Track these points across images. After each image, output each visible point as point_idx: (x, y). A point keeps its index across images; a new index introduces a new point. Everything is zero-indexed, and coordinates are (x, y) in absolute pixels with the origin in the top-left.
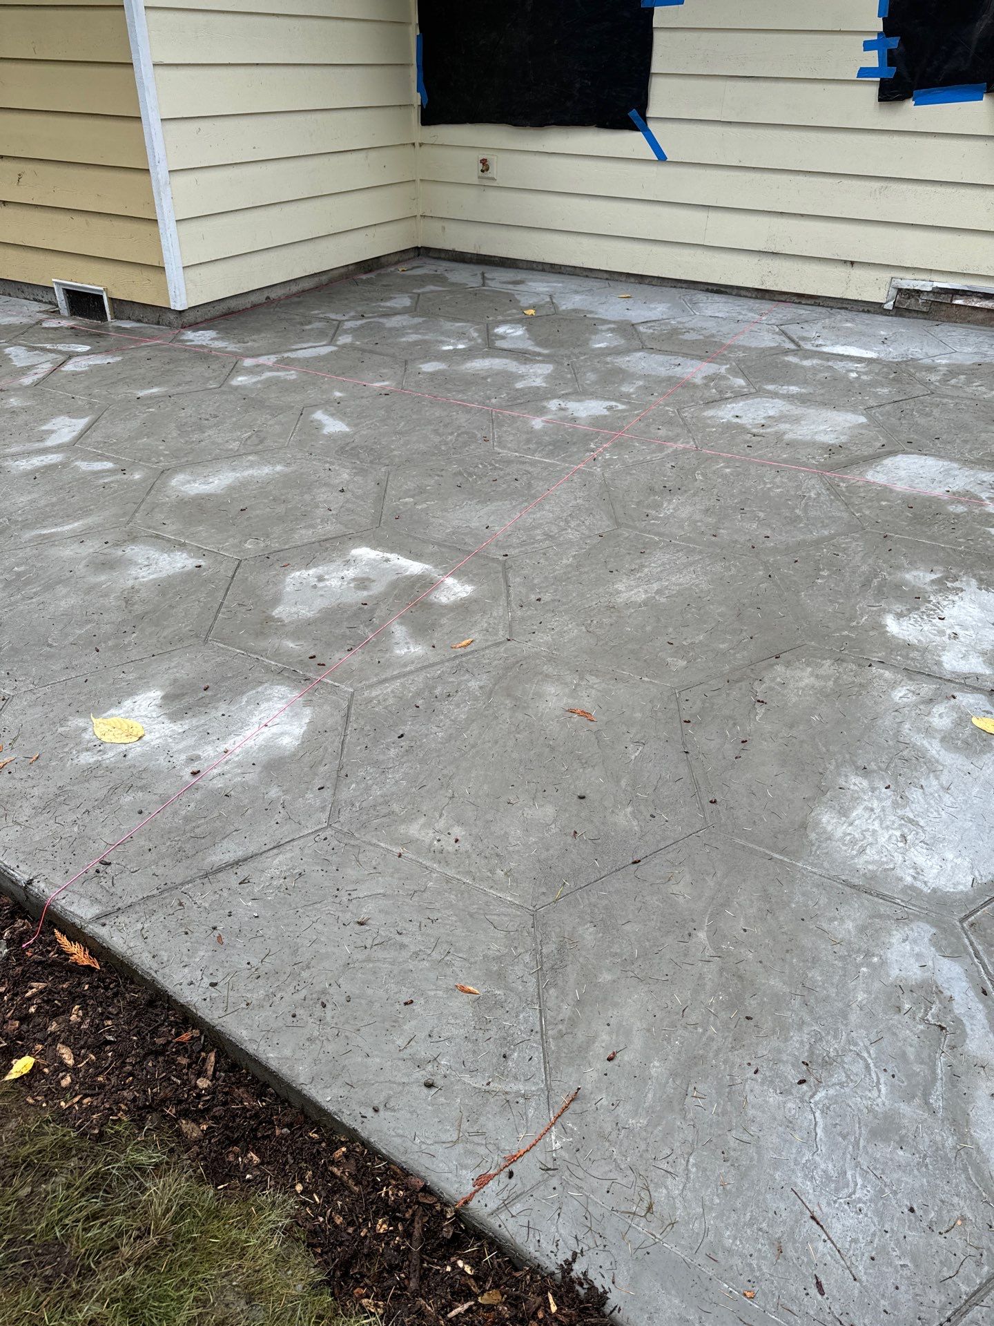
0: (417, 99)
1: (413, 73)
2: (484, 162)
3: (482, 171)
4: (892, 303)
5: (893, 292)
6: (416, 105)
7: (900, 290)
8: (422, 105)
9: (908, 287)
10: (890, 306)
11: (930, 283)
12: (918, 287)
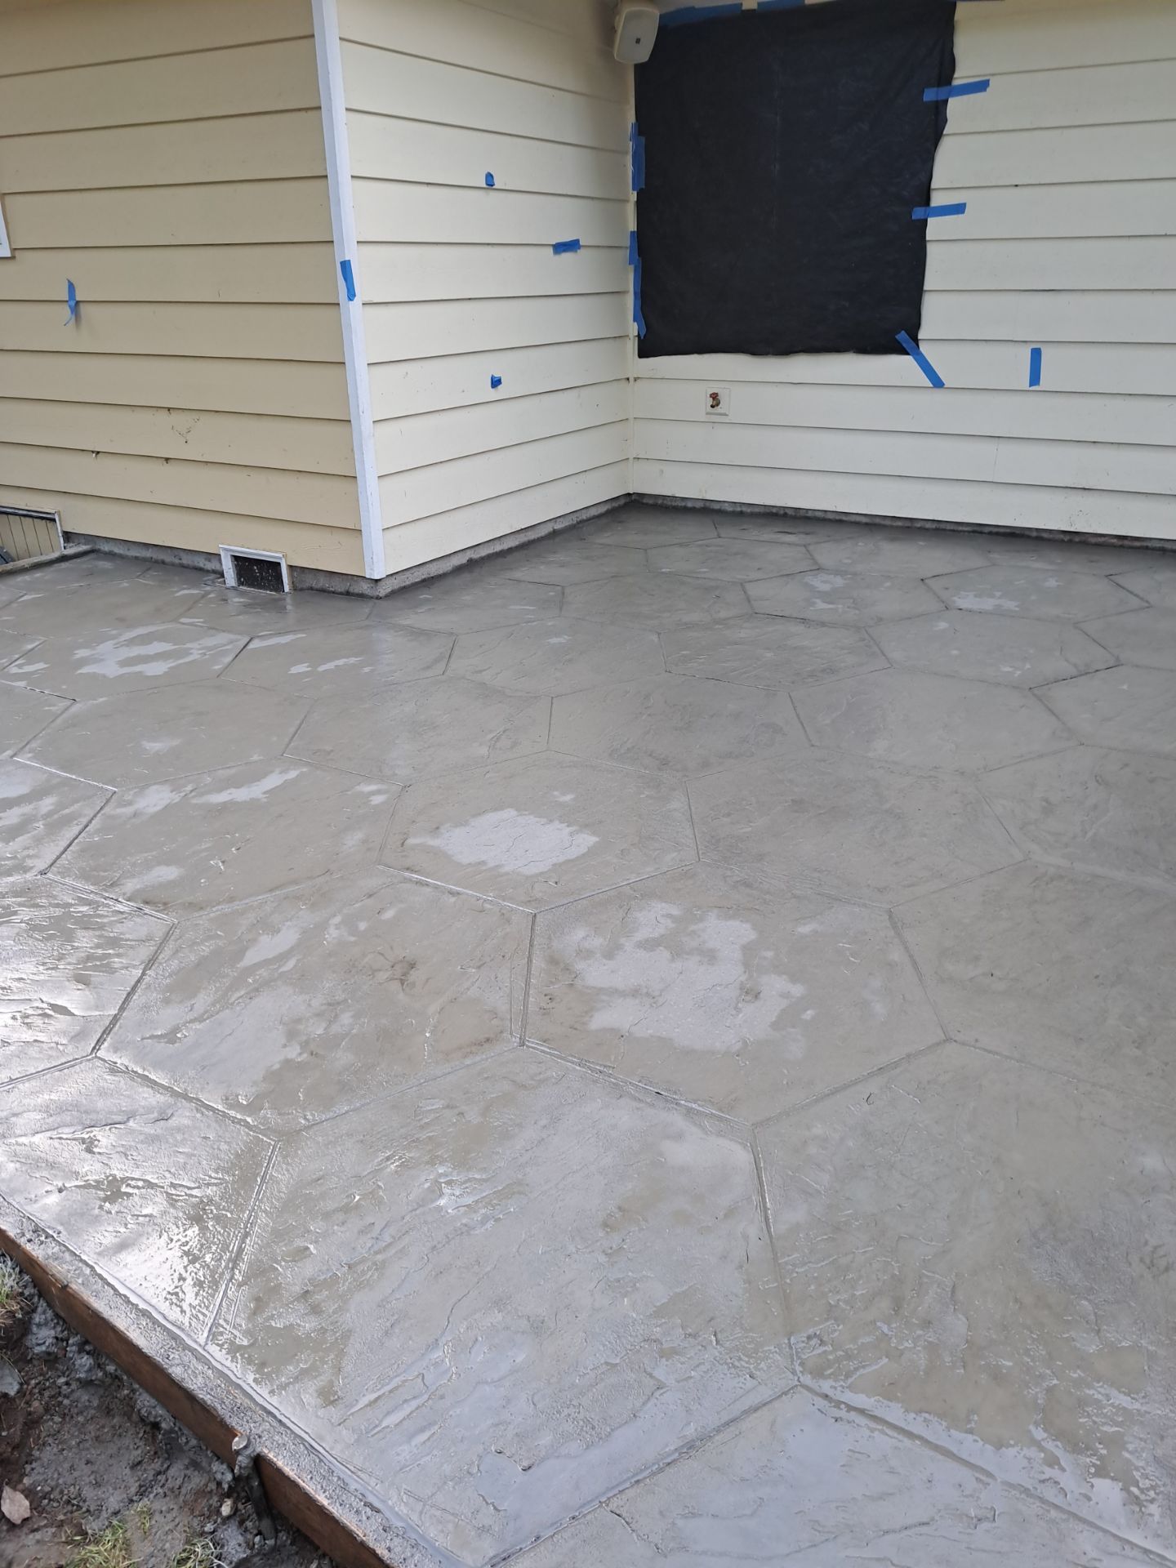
0: (633, 329)
1: (630, 301)
2: (714, 396)
3: (712, 406)
6: (631, 336)
8: (639, 336)
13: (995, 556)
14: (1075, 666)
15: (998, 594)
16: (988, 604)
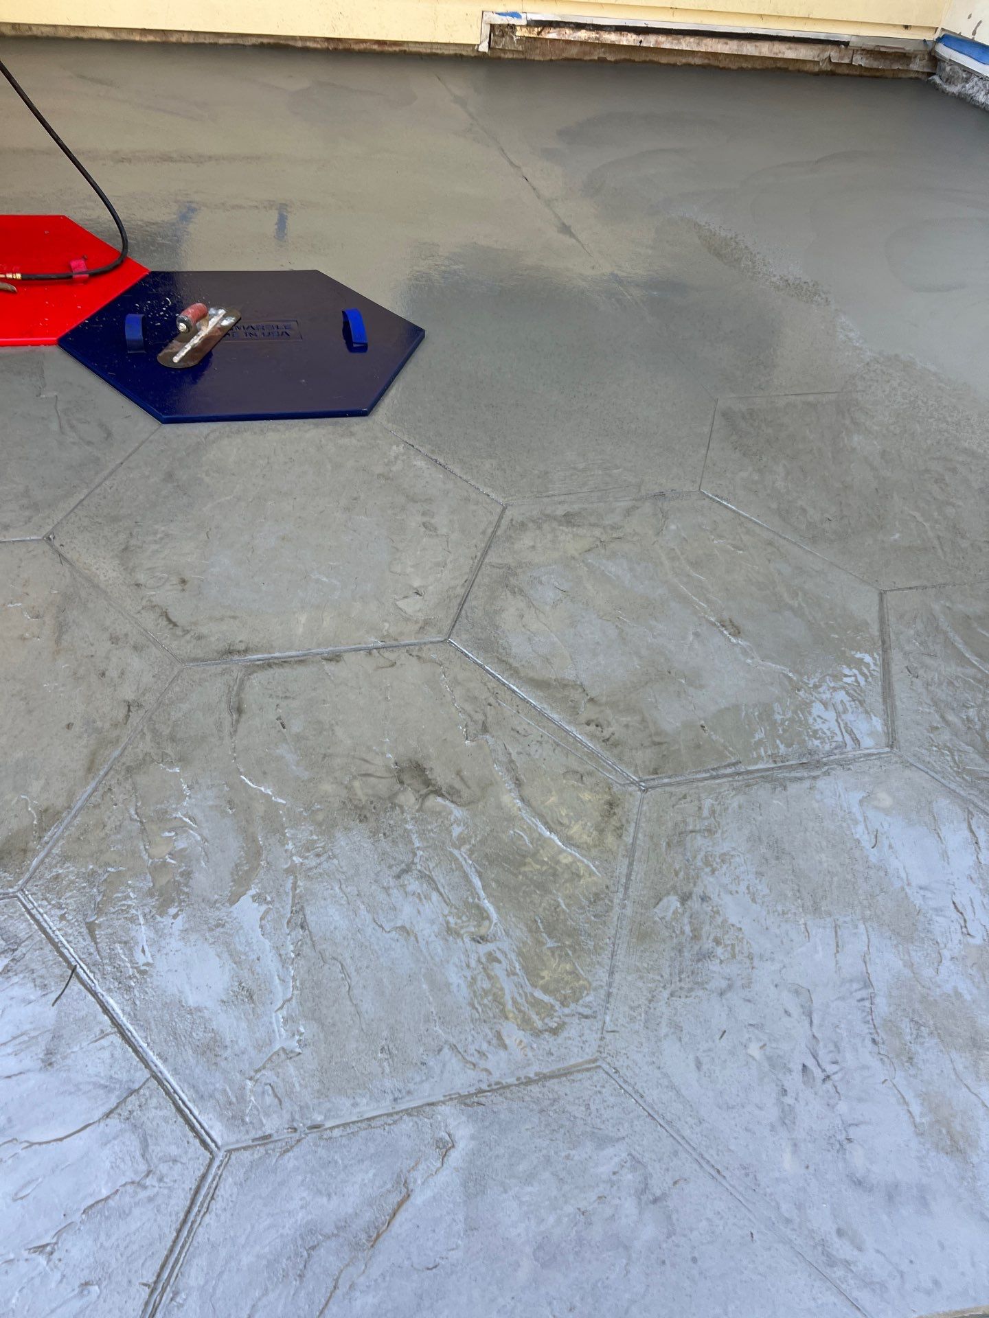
4: (486, 44)
5: (487, 30)
7: (492, 26)
9: (502, 22)
10: (484, 48)
11: (523, 16)
12: (513, 21)
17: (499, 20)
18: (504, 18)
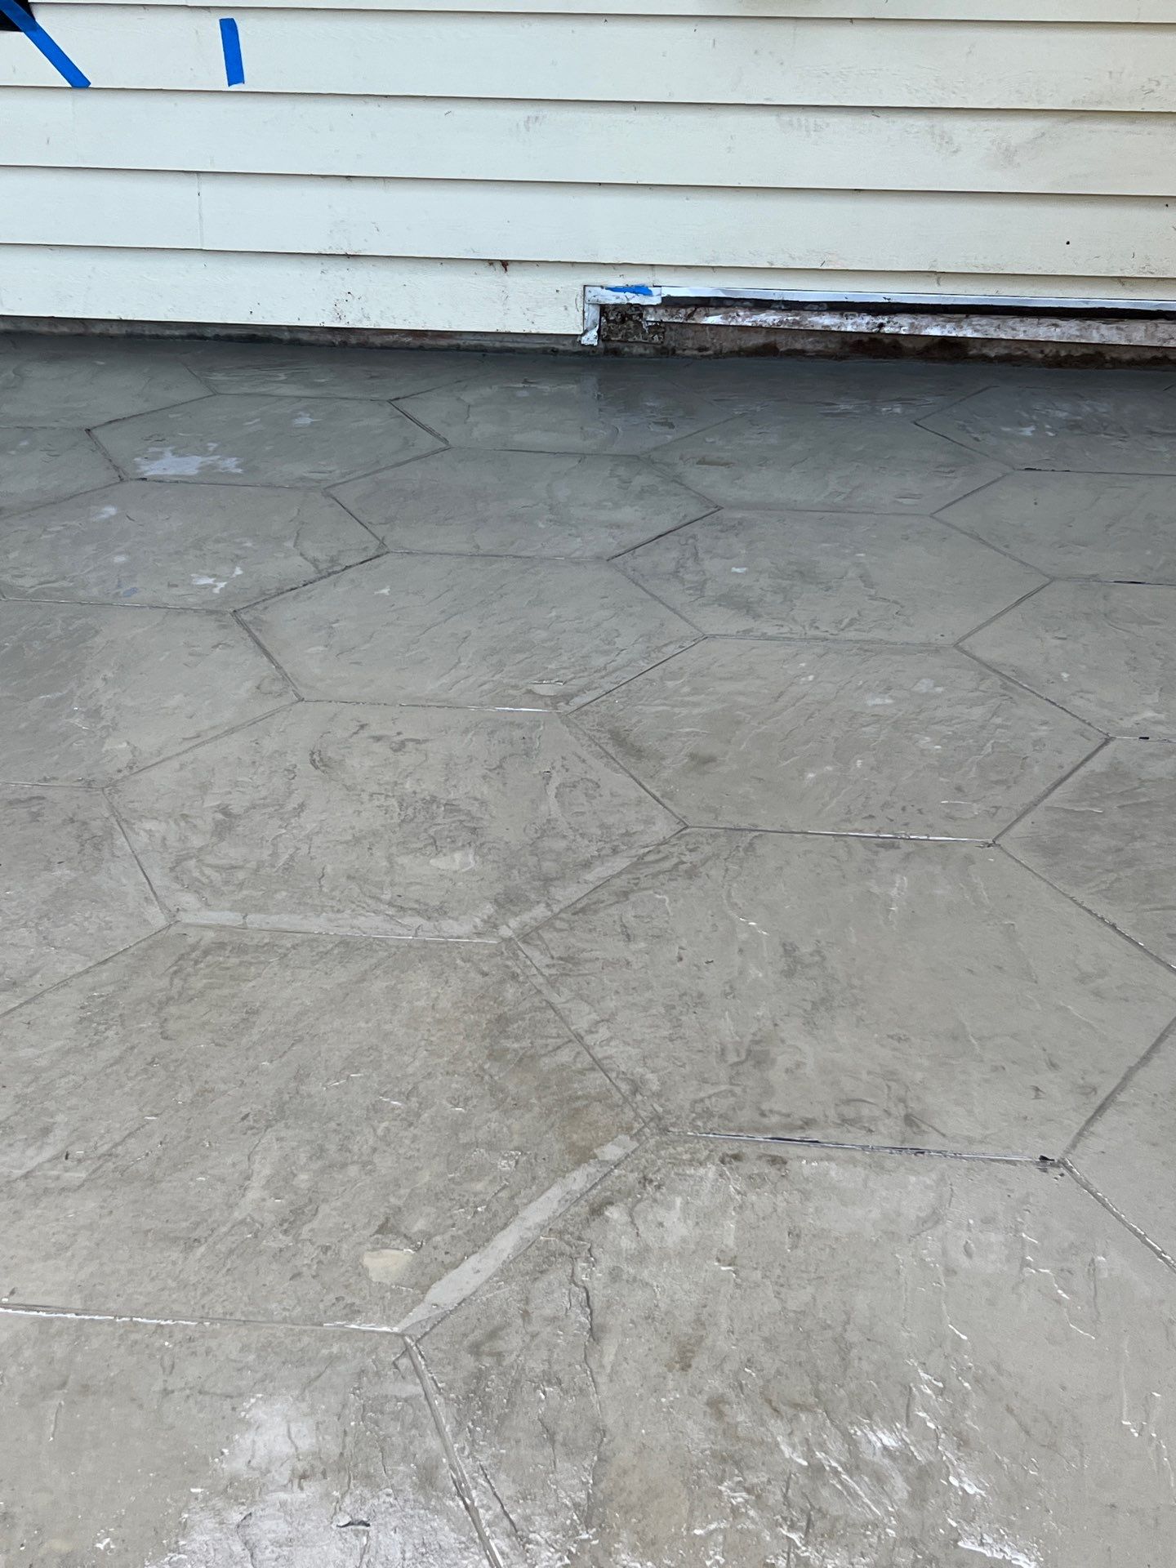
4: (594, 333)
5: (593, 314)
7: (604, 309)
9: (618, 301)
10: (591, 338)
11: (655, 291)
12: (636, 299)
13: (218, 377)
14: (315, 562)
15: (212, 446)
16: (190, 466)
17: (611, 298)
18: (621, 294)
